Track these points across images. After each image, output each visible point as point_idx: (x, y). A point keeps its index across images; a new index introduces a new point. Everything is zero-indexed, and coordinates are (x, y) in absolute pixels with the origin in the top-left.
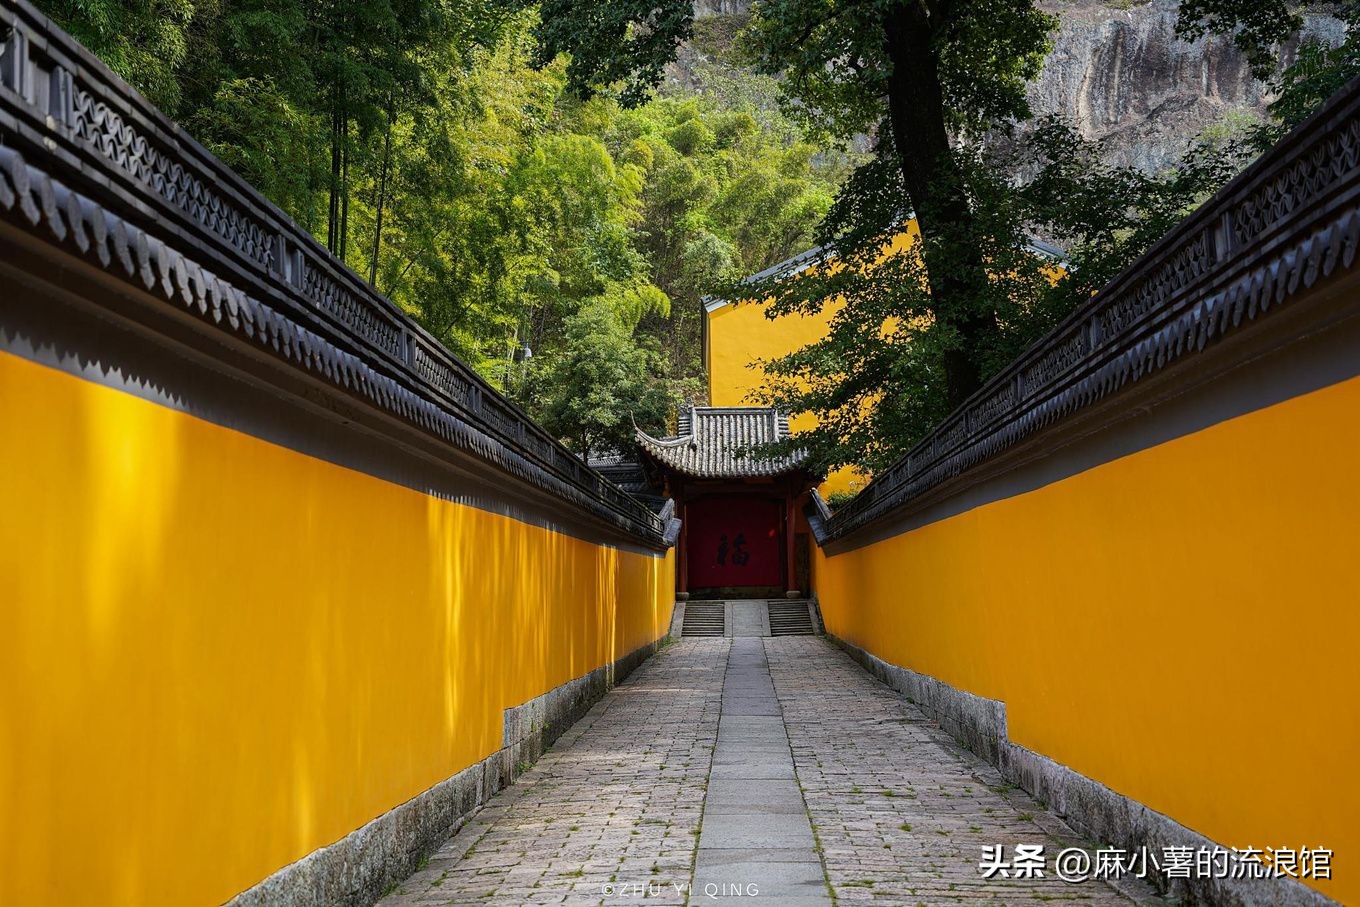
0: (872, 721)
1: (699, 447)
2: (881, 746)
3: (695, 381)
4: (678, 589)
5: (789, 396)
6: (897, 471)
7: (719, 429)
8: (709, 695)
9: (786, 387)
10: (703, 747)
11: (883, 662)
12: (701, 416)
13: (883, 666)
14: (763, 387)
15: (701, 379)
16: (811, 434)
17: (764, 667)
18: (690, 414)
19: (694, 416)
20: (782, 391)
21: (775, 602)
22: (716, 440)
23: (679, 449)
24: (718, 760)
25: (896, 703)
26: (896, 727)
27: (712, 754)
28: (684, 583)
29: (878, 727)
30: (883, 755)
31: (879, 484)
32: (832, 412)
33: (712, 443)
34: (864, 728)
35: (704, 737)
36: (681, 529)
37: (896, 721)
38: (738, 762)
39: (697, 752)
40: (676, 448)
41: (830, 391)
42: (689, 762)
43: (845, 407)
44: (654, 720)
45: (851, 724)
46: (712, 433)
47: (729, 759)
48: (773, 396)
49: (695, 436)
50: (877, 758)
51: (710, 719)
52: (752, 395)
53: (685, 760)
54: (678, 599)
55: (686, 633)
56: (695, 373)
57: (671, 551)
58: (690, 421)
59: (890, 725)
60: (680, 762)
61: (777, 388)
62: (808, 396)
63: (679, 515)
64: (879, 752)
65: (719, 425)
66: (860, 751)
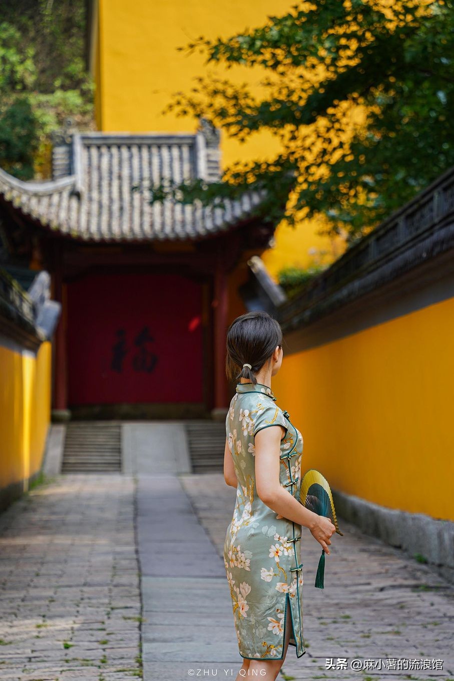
0: (368, 587)
1: (85, 196)
2: (393, 621)
3: (73, 98)
4: (54, 405)
5: (235, 105)
6: (411, 216)
7: (116, 169)
8: (118, 549)
9: (230, 92)
10: (125, 618)
11: (374, 507)
12: (88, 147)
13: (372, 513)
14: (195, 90)
15: (83, 94)
16: (269, 165)
17: (190, 512)
18: (70, 146)
19: (78, 148)
20: (226, 97)
21: (197, 426)
22: (110, 185)
23: (55, 198)
24: (150, 636)
25: (401, 563)
26: (407, 596)
27: (140, 628)
28: (63, 398)
29: (381, 595)
30: (398, 633)
31: (378, 239)
32: (304, 130)
33: (105, 188)
34: (359, 596)
35: (122, 604)
36: (60, 318)
37: (407, 586)
38: (181, 639)
39: (115, 623)
40: (50, 195)
41: (300, 98)
42: (107, 638)
43: (322, 122)
44: (42, 581)
45: (338, 590)
46: (105, 174)
47: (167, 635)
48: (211, 105)
49: (80, 179)
50: (390, 637)
51: (124, 580)
52: (179, 103)
53: (101, 635)
54: (55, 420)
55: (66, 468)
56: (74, 83)
57: (46, 349)
58: (71, 154)
59: (398, 593)
60: (94, 639)
61: (215, 92)
62: (266, 105)
63: (55, 297)
64: (389, 629)
65: (115, 161)
66: (360, 628)
